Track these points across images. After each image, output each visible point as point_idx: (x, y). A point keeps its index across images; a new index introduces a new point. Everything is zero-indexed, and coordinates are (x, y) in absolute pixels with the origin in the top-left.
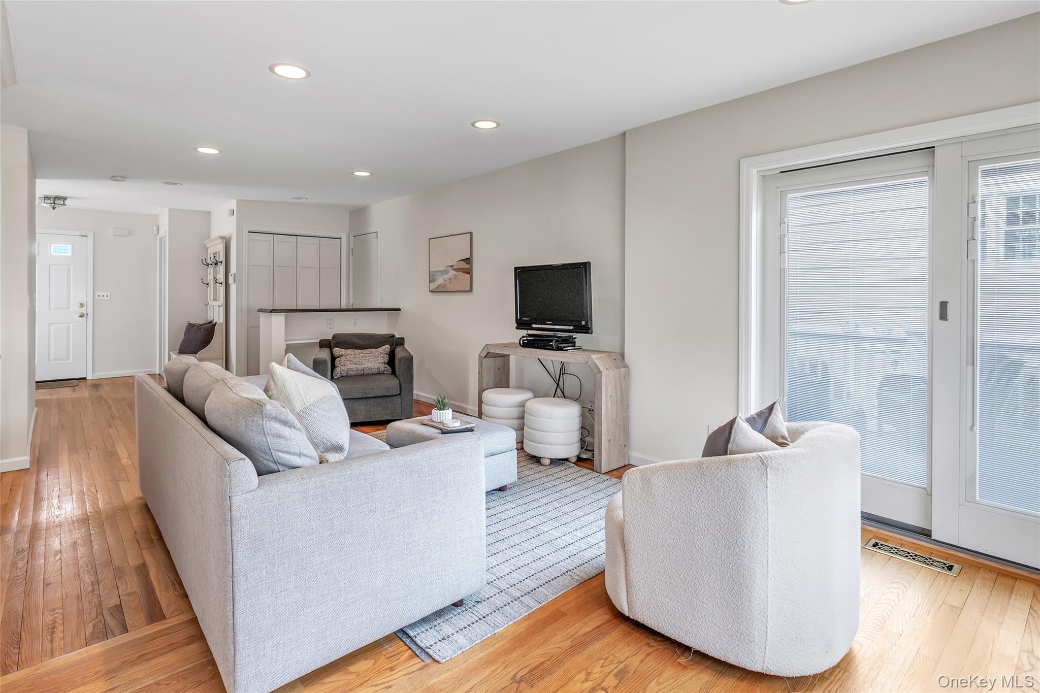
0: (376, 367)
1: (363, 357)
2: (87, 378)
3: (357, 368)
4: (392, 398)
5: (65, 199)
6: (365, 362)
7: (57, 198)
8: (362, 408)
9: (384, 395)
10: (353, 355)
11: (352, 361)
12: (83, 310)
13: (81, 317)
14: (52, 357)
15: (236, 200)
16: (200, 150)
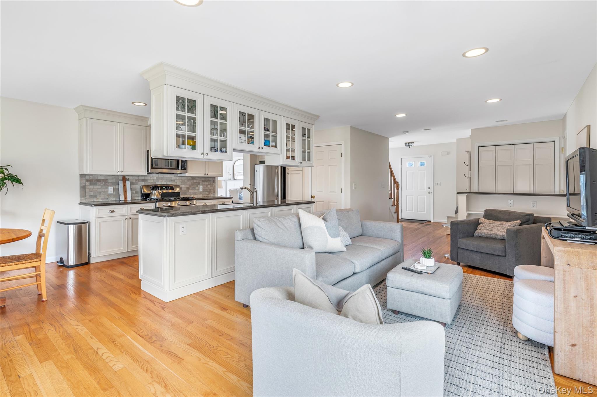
0: (501, 234)
1: (494, 226)
2: (431, 221)
3: (488, 233)
4: (499, 257)
5: (413, 143)
6: (495, 230)
7: (409, 143)
8: (478, 258)
9: (492, 253)
10: (488, 224)
11: (486, 227)
12: (430, 190)
13: (429, 193)
14: (419, 211)
15: (470, 130)
16: (397, 116)
